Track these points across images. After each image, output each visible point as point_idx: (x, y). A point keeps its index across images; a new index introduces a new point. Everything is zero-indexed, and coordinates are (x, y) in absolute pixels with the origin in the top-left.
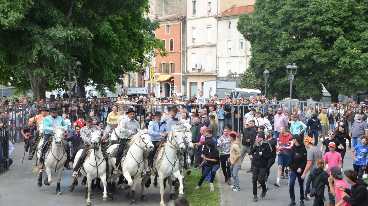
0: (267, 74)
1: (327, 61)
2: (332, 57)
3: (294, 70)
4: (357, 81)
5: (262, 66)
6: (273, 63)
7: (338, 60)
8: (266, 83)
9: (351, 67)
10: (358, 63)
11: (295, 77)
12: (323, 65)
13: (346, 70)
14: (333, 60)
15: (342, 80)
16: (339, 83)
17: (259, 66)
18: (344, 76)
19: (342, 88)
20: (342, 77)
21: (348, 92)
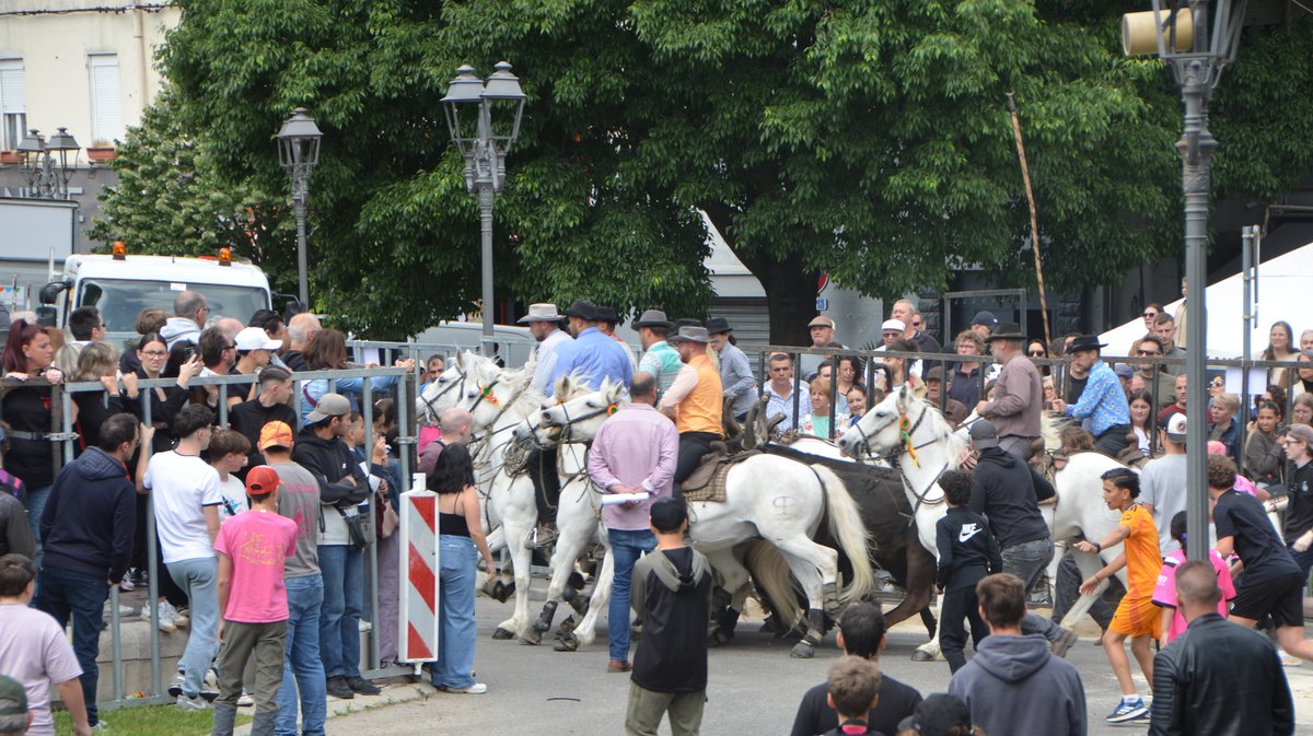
0: (306, 143)
1: (727, 46)
2: (761, 15)
3: (502, 111)
4: (943, 189)
5: (262, 86)
6: (339, 60)
7: (806, 32)
8: (299, 211)
9: (899, 87)
10: (943, 56)
11: (513, 163)
12: (705, 72)
13: (864, 113)
14: (771, 35)
15: (840, 181)
16: (817, 202)
17: (236, 83)
18: (852, 153)
19: (843, 236)
20: (836, 160)
21: (883, 269)
